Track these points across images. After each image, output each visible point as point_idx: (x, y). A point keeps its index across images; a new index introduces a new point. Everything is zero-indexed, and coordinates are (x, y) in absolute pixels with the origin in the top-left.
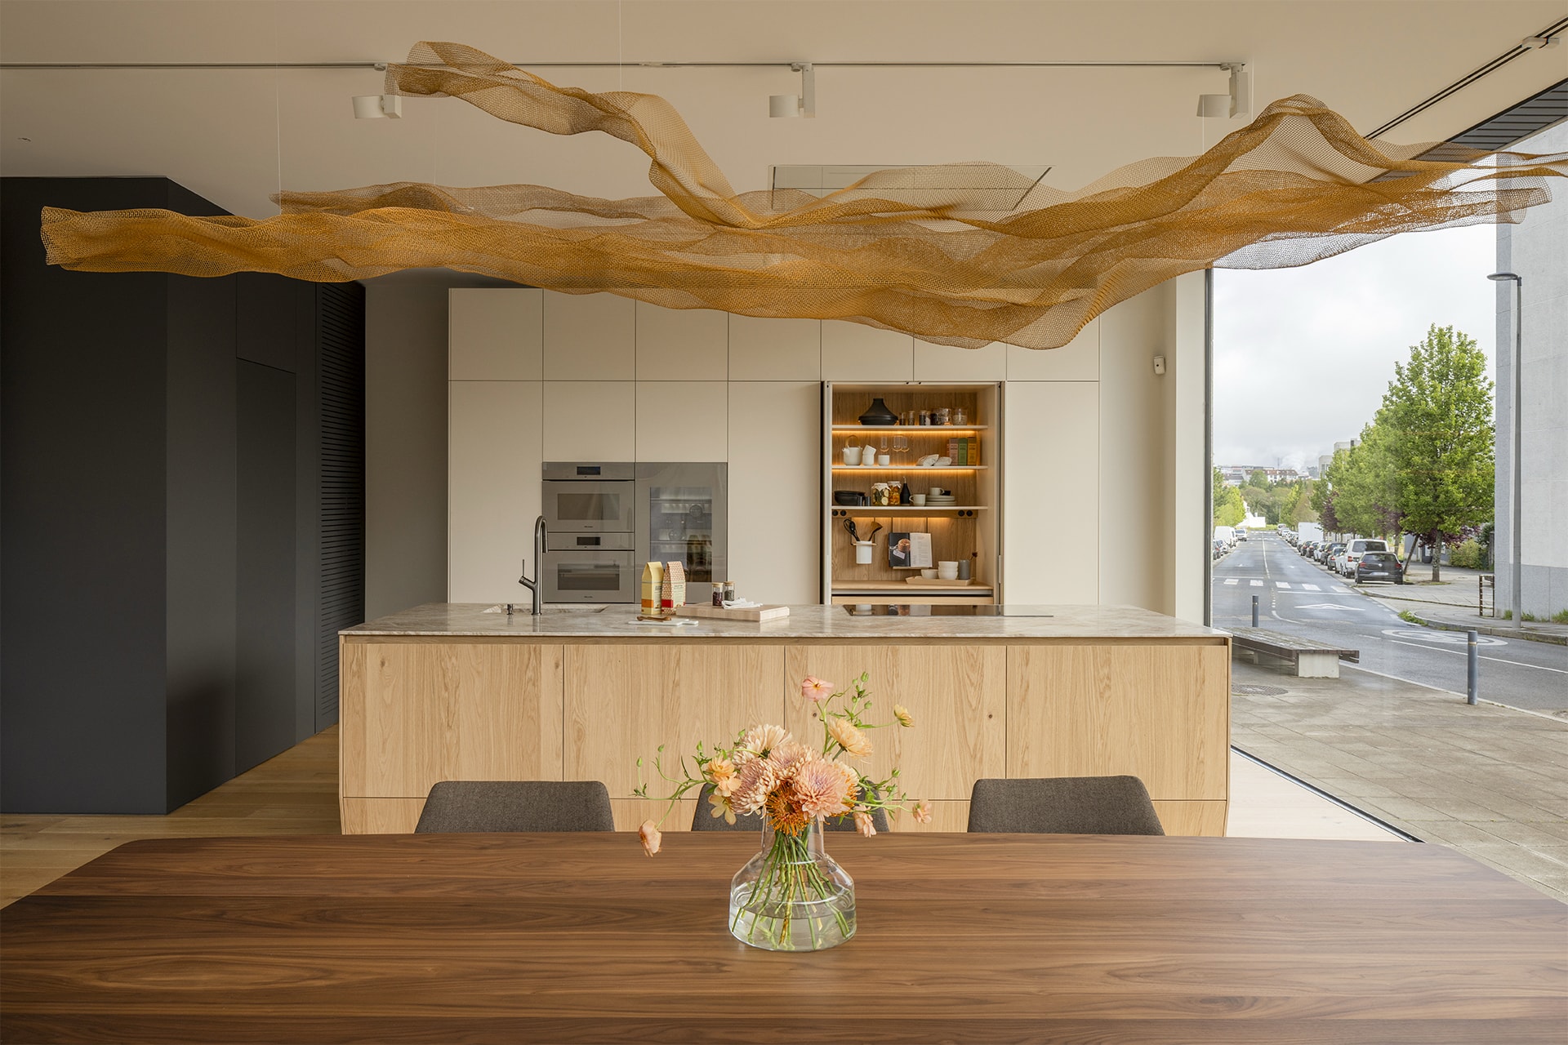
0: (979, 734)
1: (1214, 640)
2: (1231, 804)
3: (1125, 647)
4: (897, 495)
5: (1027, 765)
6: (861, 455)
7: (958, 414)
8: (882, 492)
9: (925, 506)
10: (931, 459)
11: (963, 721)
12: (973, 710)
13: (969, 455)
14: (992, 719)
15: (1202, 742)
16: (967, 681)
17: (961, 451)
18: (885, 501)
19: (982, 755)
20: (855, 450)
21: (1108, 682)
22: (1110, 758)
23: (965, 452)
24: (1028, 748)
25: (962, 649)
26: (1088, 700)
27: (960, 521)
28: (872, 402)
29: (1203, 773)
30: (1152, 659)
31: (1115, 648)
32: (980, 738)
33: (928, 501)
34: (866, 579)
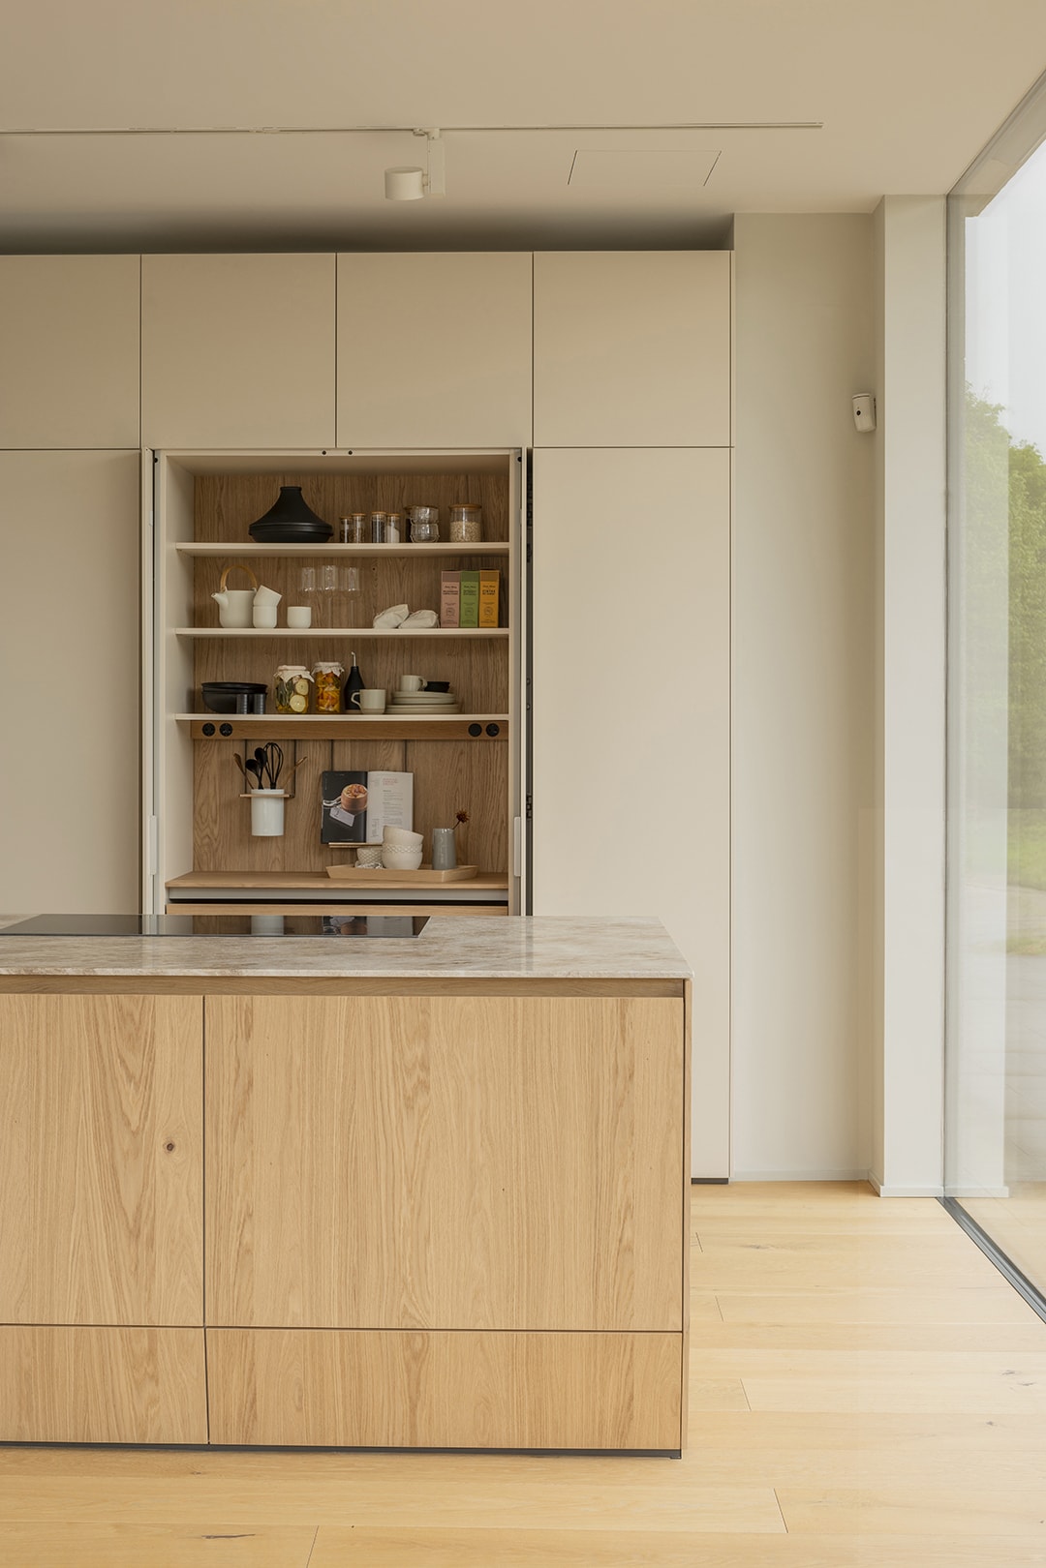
0: (145, 1185)
1: (660, 985)
3: (459, 1000)
4: (331, 691)
5: (248, 1251)
6: (251, 606)
7: (460, 519)
8: (291, 686)
9: (385, 713)
10: (391, 614)
11: (112, 1156)
12: (134, 1134)
13: (482, 607)
14: (175, 1153)
15: (628, 1206)
16: (120, 1071)
17: (467, 598)
18: (298, 702)
19: (153, 1228)
20: (239, 595)
21: (422, 1075)
22: (427, 1240)
23: (473, 599)
24: (251, 1215)
25: (108, 1002)
26: (379, 1114)
27: (476, 747)
28: (279, 492)
29: (632, 1273)
30: (519, 1024)
31: (438, 1002)
32: (148, 1193)
33: (392, 702)
34: (277, 868)
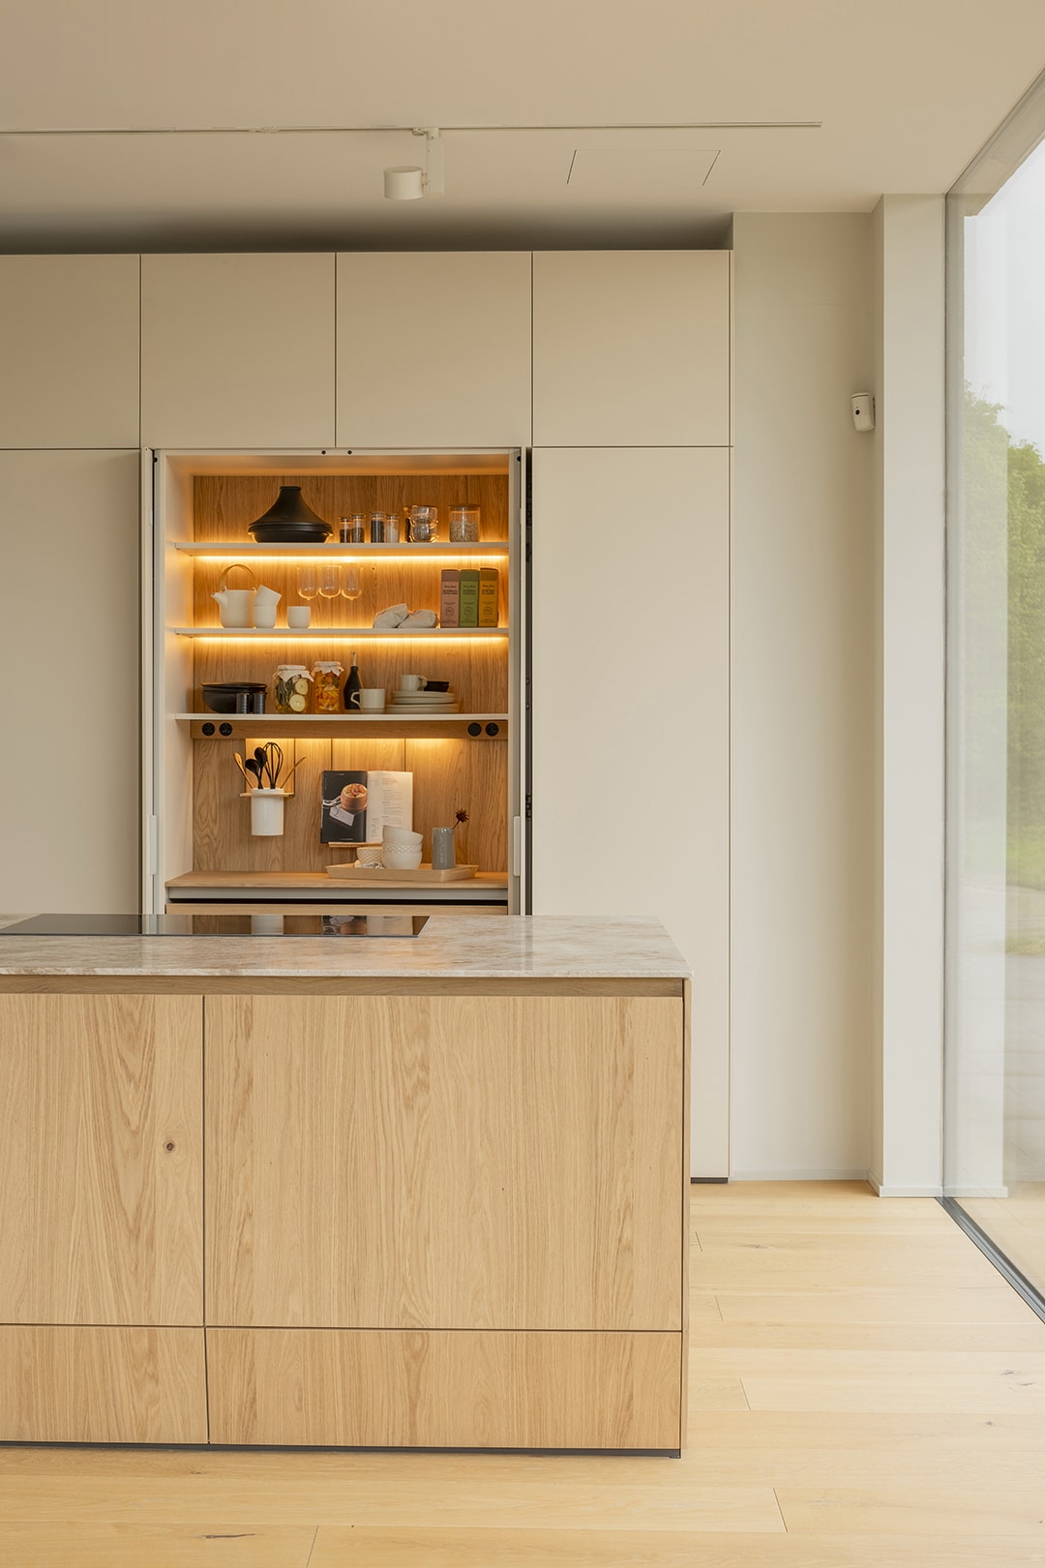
0: (145, 1185)
1: (659, 984)
2: (692, 1336)
4: (331, 690)
5: (248, 1251)
6: (251, 607)
7: (458, 518)
8: (291, 685)
9: (386, 711)
10: (391, 614)
11: (112, 1156)
12: (134, 1133)
13: (482, 607)
14: (174, 1153)
15: (628, 1206)
16: (120, 1071)
17: (466, 598)
18: (297, 702)
19: (153, 1228)
20: (239, 595)
21: (422, 1075)
22: (427, 1239)
23: (472, 598)
24: (251, 1215)
25: (107, 1003)
26: (379, 1114)
27: (476, 745)
28: (279, 493)
29: (631, 1272)
30: (519, 1023)
31: (437, 1002)
32: (148, 1193)
33: (391, 702)
34: (275, 867)
